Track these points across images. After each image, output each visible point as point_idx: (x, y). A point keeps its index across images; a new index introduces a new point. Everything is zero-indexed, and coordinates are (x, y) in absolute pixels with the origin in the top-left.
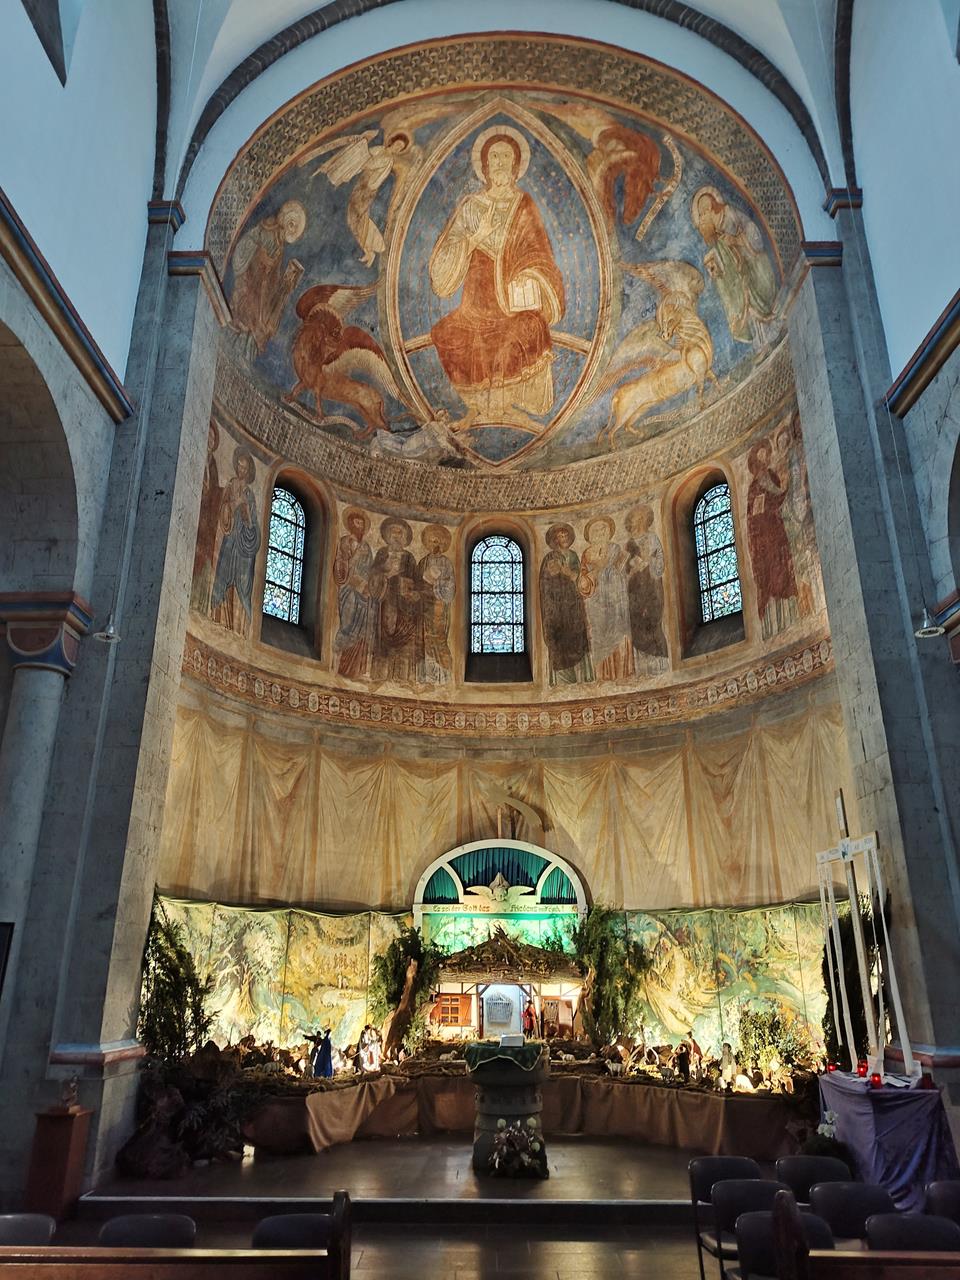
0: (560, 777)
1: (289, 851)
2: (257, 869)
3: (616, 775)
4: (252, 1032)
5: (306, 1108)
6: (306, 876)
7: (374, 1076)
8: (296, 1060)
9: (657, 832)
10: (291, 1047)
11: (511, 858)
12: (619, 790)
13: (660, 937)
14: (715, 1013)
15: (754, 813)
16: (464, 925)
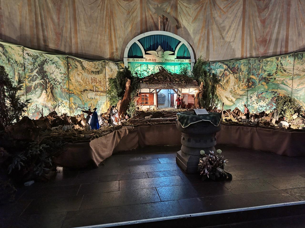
0: (185, 4)
1: (63, 27)
2: (46, 33)
3: (210, 3)
4: (56, 110)
5: (90, 147)
6: (73, 41)
7: (119, 127)
8: (79, 120)
9: (227, 28)
10: (76, 115)
11: (164, 40)
12: (211, 10)
13: (225, 71)
14: (245, 97)
15: (279, 16)
16: (144, 67)
